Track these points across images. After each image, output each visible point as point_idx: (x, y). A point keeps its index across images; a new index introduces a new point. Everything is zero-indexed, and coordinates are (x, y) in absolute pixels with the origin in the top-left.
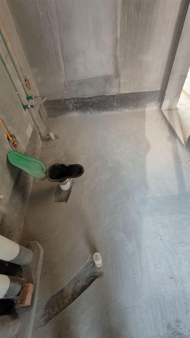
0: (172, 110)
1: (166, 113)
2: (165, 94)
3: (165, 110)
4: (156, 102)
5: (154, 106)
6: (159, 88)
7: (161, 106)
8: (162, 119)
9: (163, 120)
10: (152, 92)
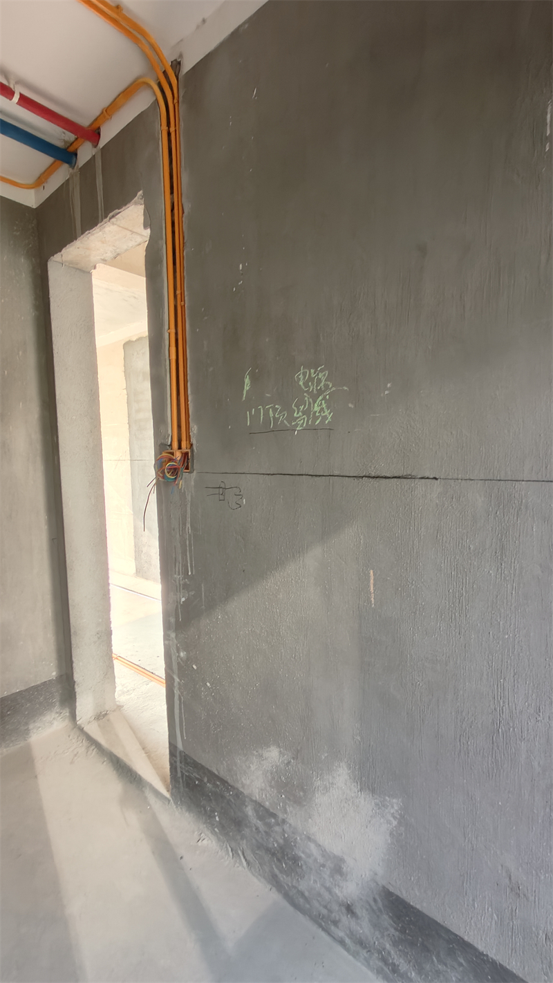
0: (106, 714)
1: (93, 730)
2: (75, 682)
3: (89, 722)
4: (57, 708)
5: (56, 723)
6: (54, 674)
7: (73, 716)
8: (88, 748)
9: (89, 753)
10: (36, 688)
